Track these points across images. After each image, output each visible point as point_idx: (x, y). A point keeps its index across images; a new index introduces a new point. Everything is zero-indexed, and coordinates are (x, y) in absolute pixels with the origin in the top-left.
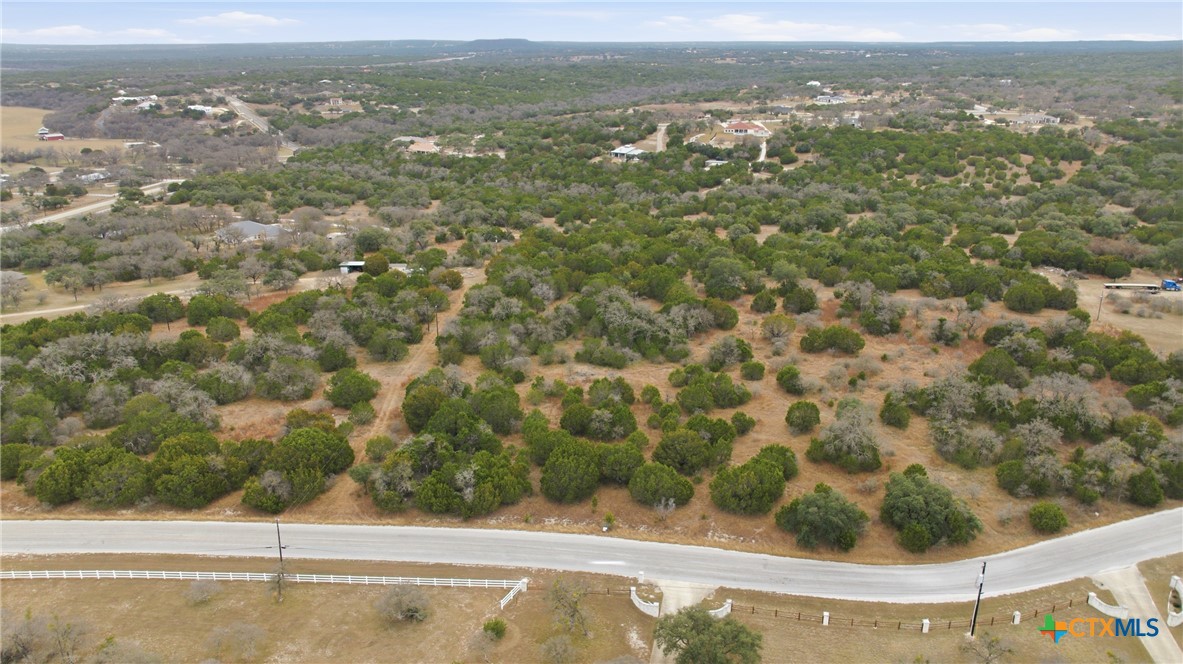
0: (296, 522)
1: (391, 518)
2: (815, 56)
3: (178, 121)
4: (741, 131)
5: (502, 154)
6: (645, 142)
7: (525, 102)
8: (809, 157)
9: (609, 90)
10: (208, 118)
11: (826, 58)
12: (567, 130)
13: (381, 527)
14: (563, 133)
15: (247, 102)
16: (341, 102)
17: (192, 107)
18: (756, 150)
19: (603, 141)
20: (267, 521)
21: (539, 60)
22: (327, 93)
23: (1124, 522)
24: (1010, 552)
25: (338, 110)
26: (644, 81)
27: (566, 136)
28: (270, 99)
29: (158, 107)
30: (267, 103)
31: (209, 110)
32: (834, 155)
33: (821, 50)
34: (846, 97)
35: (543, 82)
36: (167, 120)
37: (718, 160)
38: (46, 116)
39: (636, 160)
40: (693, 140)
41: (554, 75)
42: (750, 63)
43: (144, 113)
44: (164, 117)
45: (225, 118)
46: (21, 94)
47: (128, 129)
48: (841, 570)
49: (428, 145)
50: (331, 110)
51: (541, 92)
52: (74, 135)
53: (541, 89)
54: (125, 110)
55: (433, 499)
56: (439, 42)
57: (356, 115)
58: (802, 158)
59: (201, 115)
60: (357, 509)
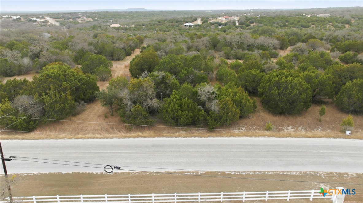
0: (47, 138)
1: (140, 131)
3: (27, 22)
4: (227, 19)
6: (194, 22)
8: (254, 24)
10: (38, 22)
13: (131, 139)
15: (52, 18)
16: (85, 18)
17: (32, 19)
18: (235, 23)
19: (179, 22)
20: (16, 139)
22: (81, 16)
25: (84, 20)
28: (60, 18)
29: (20, 19)
30: (59, 19)
31: (38, 20)
36: (22, 22)
37: (222, 26)
39: (193, 26)
40: (211, 21)
43: (14, 20)
45: (44, 22)
47: (8, 25)
49: (117, 25)
50: (82, 20)
54: (7, 20)
55: (180, 113)
57: (91, 21)
59: (35, 21)
60: (106, 126)
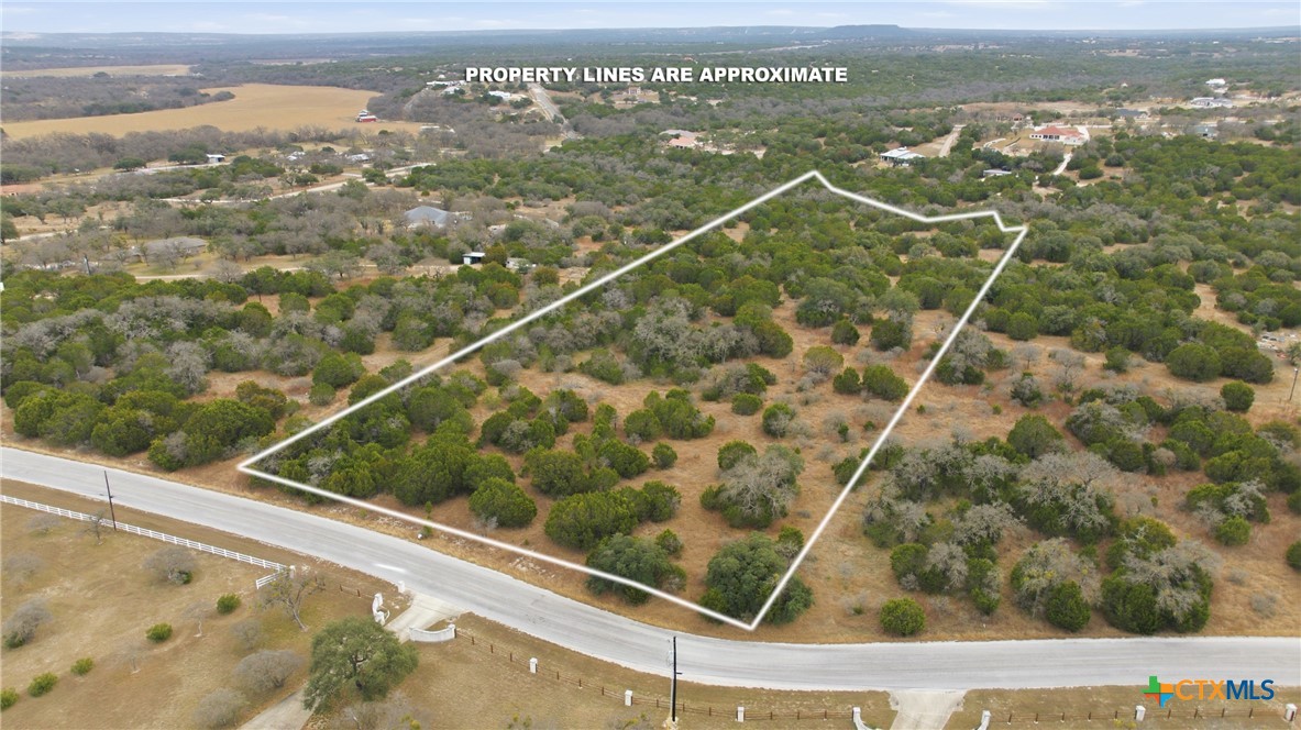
1: (252, 492)
2: (1259, 47)
3: (474, 106)
4: (1050, 137)
5: (760, 154)
6: (929, 145)
7: (840, 96)
8: (1119, 172)
9: (950, 85)
10: (505, 104)
11: (1272, 48)
12: (846, 129)
14: (840, 132)
15: (548, 89)
16: (639, 91)
17: (492, 93)
18: (1058, 160)
19: (881, 141)
21: (895, 49)
23: (1014, 642)
24: (827, 646)
26: (1000, 75)
27: (843, 135)
28: (571, 87)
29: (462, 92)
30: (567, 91)
31: (506, 96)
32: (1150, 170)
33: (1274, 38)
34: (1241, 99)
35: (875, 74)
36: (465, 105)
37: (1005, 170)
38: (372, 99)
39: (906, 165)
40: (989, 144)
41: (892, 68)
42: (1154, 56)
43: (448, 97)
44: (464, 101)
45: (517, 105)
46: (367, 78)
48: (609, 622)
49: (688, 140)
51: (868, 85)
52: (384, 117)
53: (869, 82)
54: (433, 94)
56: (799, 29)
57: (649, 105)
58: (1108, 173)
59: (498, 100)
60: (235, 479)
